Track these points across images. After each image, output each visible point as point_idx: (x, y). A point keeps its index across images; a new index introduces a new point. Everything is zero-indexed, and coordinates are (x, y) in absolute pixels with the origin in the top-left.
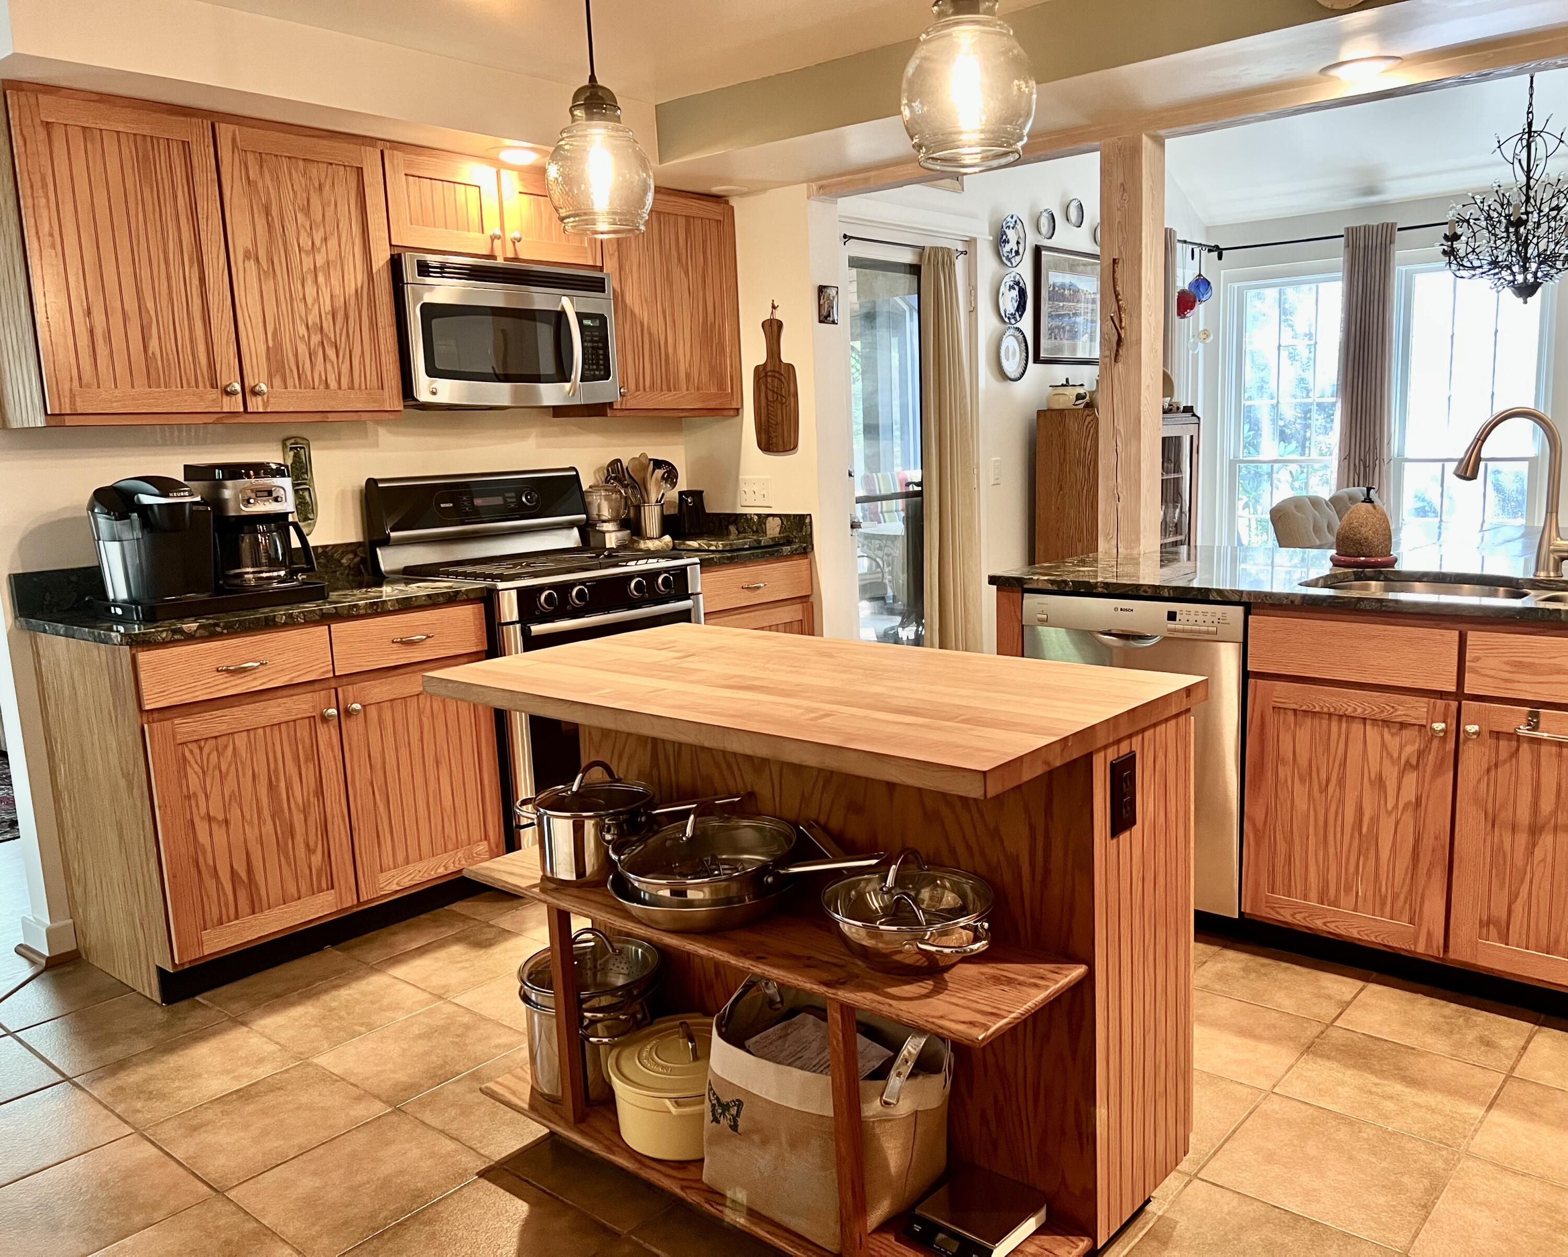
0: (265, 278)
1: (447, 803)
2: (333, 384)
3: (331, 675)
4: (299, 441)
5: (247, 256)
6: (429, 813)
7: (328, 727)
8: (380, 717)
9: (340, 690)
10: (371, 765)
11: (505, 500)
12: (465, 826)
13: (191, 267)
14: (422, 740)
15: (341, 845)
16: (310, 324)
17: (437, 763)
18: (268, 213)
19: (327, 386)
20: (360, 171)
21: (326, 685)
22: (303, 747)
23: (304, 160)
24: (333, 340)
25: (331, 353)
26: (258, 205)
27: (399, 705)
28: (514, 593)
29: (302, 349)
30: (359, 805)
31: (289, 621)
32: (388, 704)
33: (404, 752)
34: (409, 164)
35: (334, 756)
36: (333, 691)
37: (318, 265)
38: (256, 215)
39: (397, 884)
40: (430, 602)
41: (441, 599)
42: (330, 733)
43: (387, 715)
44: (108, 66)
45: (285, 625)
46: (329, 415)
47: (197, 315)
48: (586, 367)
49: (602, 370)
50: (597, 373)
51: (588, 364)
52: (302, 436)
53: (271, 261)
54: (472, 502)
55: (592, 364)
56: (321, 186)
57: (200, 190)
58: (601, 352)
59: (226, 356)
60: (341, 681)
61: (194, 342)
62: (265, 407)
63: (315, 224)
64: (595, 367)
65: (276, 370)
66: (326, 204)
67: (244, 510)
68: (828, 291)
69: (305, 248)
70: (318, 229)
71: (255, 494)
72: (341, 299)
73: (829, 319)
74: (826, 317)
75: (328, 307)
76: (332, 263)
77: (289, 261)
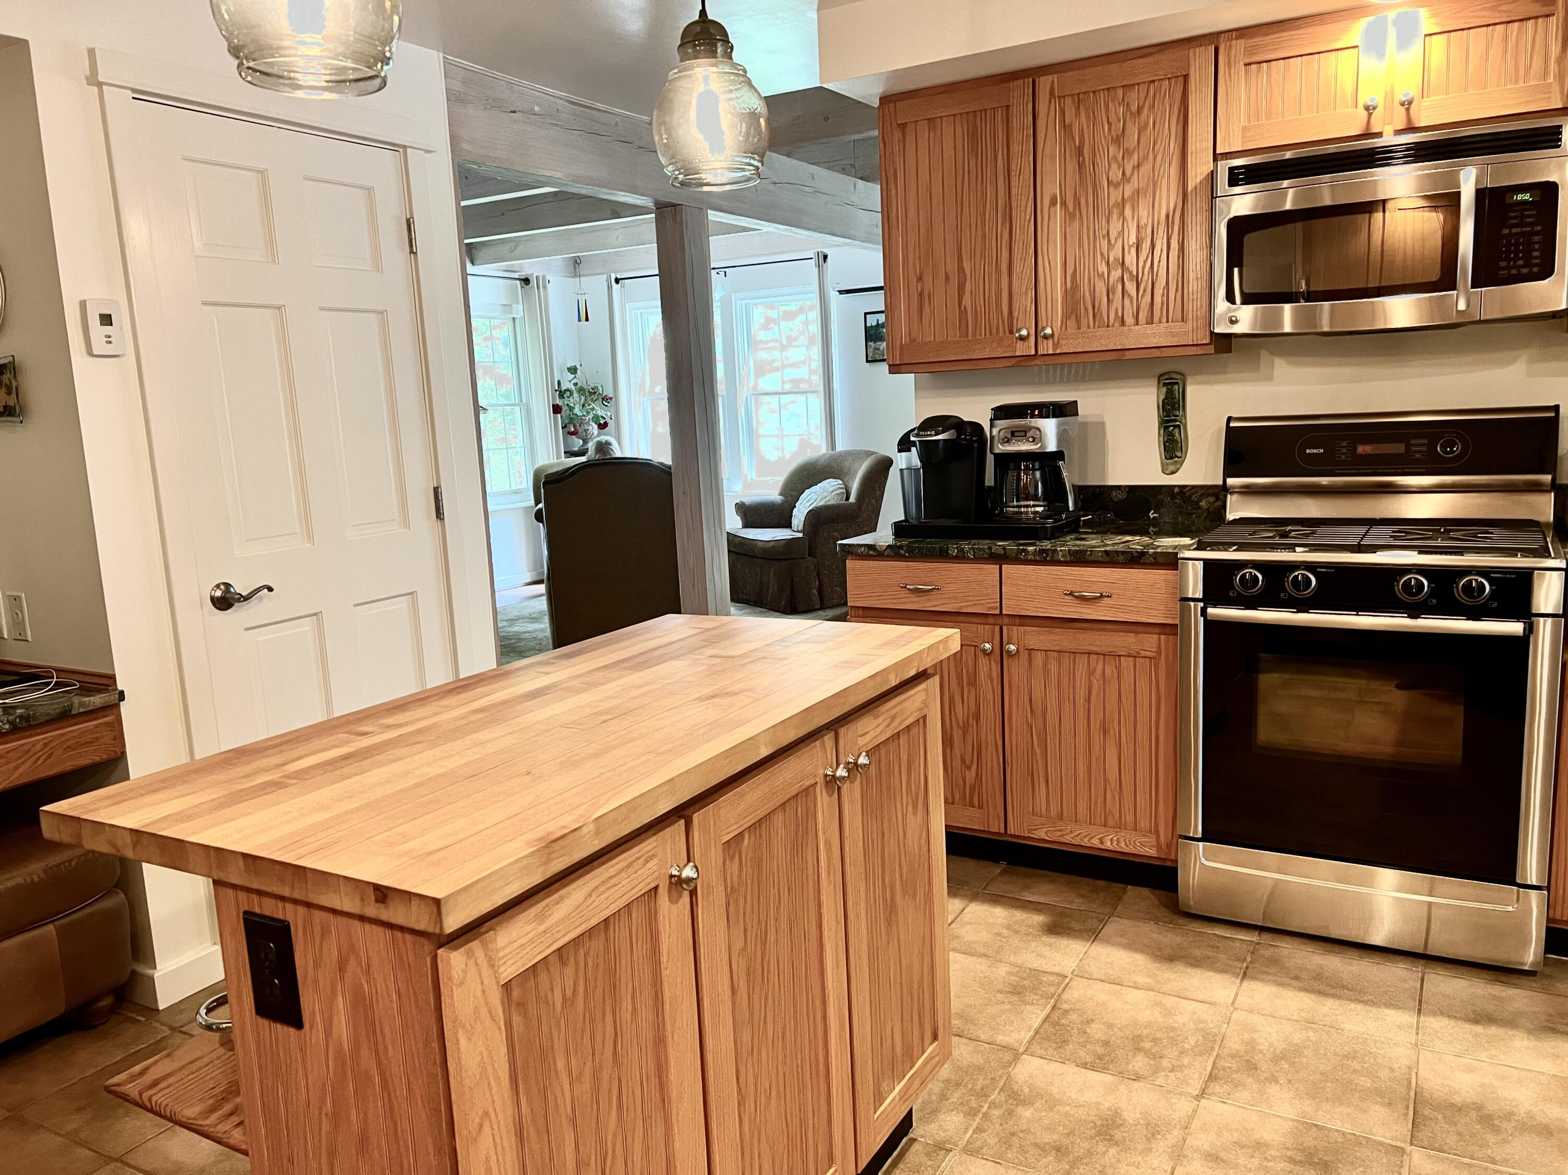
0: (1070, 221)
1: (1113, 774)
2: (1130, 320)
3: (997, 612)
4: (1174, 376)
5: (1053, 203)
6: (1090, 779)
7: (990, 660)
8: (1045, 665)
9: (1005, 629)
10: (1031, 709)
11: (1407, 448)
12: (1132, 809)
13: (1003, 224)
14: (1088, 701)
15: (992, 772)
16: (1111, 259)
17: (1105, 732)
18: (1080, 152)
19: (1123, 323)
20: (1186, 77)
21: (991, 620)
22: (967, 671)
23: (1123, 86)
24: (1135, 273)
25: (1131, 288)
26: (1071, 147)
27: (1066, 658)
28: (1200, 565)
29: (1101, 287)
30: (1014, 742)
31: (960, 554)
32: (1056, 654)
33: (1067, 707)
34: (1249, 51)
35: (993, 689)
36: (997, 628)
37: (1126, 196)
38: (1068, 159)
39: (1046, 833)
40: (1107, 559)
41: (1121, 558)
42: (990, 666)
43: (1053, 666)
45: (956, 557)
46: (1127, 353)
47: (1004, 267)
48: (1503, 264)
49: (1536, 265)
50: (1525, 271)
51: (1508, 259)
52: (1179, 370)
53: (1077, 202)
54: (1355, 449)
55: (1516, 258)
56: (1140, 110)
57: (1015, 148)
58: (1536, 238)
59: (1025, 302)
60: (1006, 620)
61: (999, 293)
62: (1055, 349)
63: (1127, 153)
64: (1520, 262)
65: (1071, 311)
66: (1143, 128)
67: (1002, 448)
69: (1114, 180)
70: (1130, 159)
71: (1013, 434)
72: (1149, 228)
75: (1133, 238)
76: (1142, 190)
77: (1096, 199)
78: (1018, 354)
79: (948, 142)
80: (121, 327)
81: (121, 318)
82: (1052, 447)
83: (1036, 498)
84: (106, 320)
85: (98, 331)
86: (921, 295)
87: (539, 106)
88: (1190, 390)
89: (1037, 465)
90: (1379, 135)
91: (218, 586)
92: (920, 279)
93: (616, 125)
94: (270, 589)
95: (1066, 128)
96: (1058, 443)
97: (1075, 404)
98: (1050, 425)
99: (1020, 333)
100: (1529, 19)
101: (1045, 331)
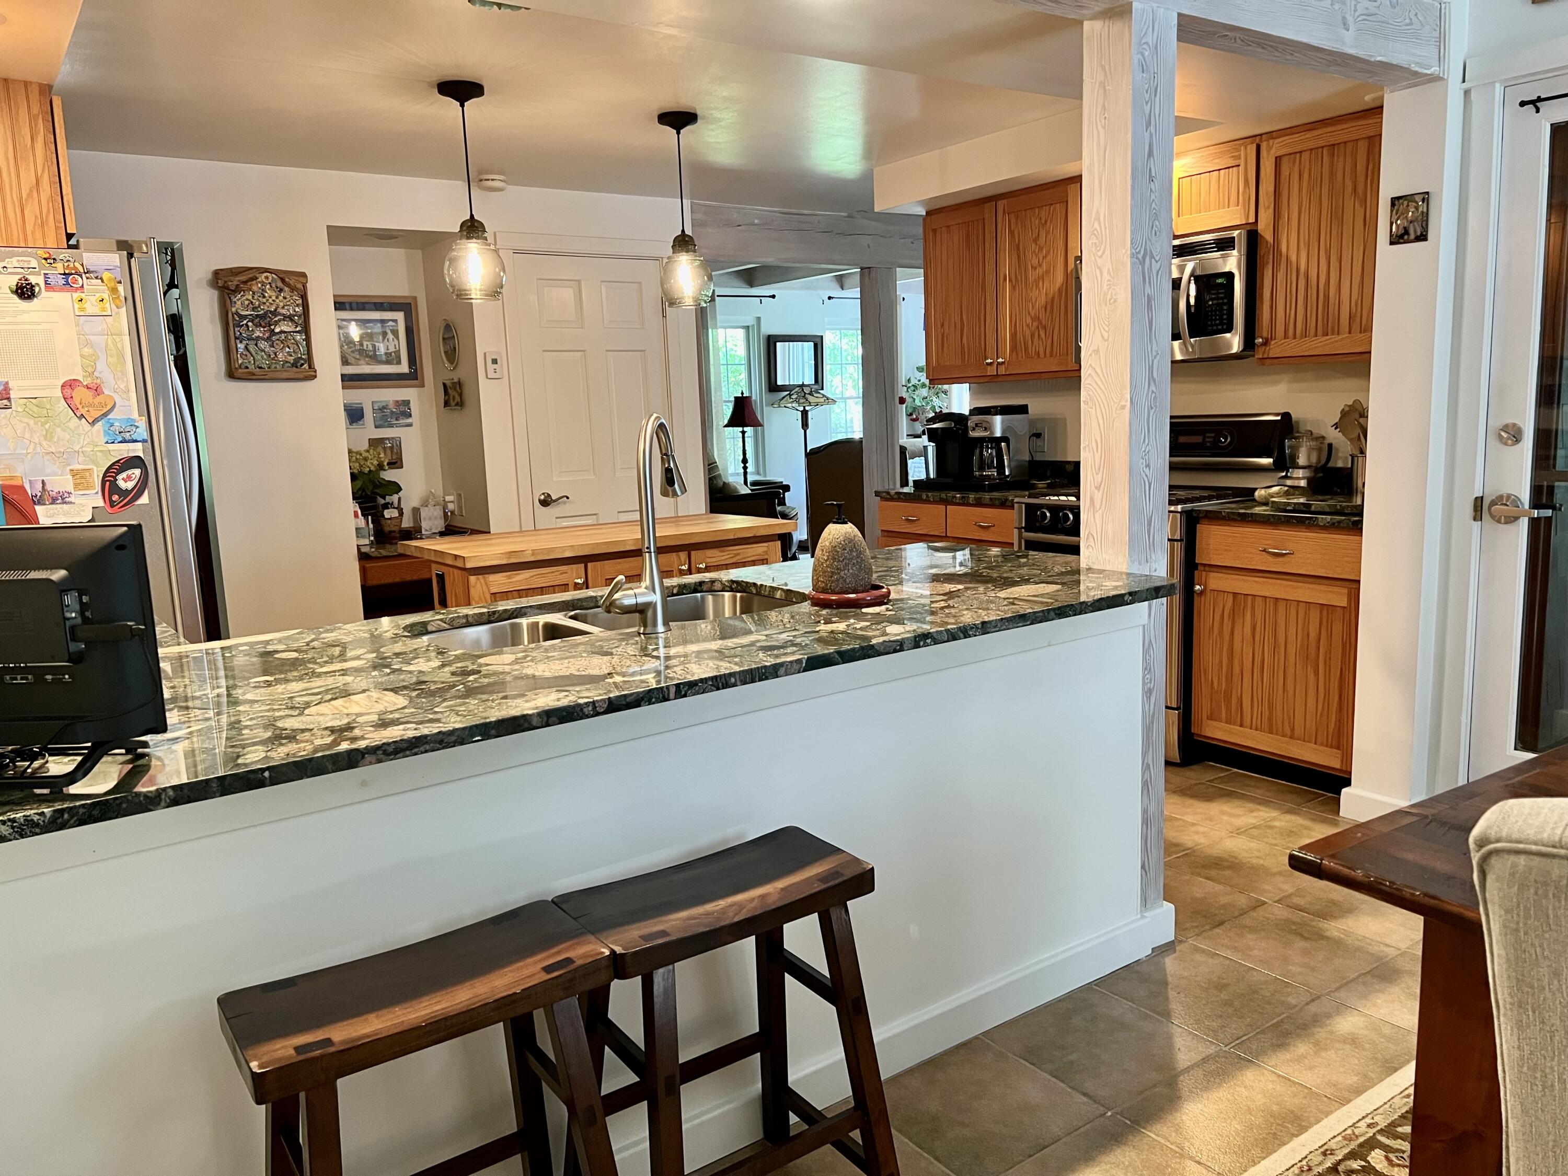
0: (1013, 291)
2: (1042, 354)
3: (945, 534)
5: (1005, 279)
11: (1204, 439)
13: (981, 292)
18: (1018, 249)
19: (1038, 354)
20: (1067, 202)
23: (1038, 208)
24: (1044, 325)
25: (1042, 334)
26: (1014, 244)
28: (1023, 507)
29: (1028, 333)
31: (927, 498)
37: (1040, 275)
38: (1012, 251)
40: (991, 503)
44: (978, 185)
45: (926, 500)
46: (1042, 374)
47: (982, 319)
48: (1209, 323)
49: (1225, 324)
50: (1220, 327)
51: (1212, 320)
53: (1017, 279)
54: (1177, 439)
55: (1216, 320)
56: (1046, 222)
57: (987, 245)
58: (1225, 308)
59: (991, 341)
61: (980, 335)
62: (1005, 371)
63: (1041, 249)
64: (1218, 322)
65: (1014, 348)
66: (1047, 233)
67: (973, 434)
68: (1406, 203)
69: (1034, 265)
70: (1042, 252)
71: (976, 425)
72: (1050, 296)
73: (1406, 237)
74: (1402, 236)
75: (1043, 302)
76: (1048, 272)
77: (1026, 276)
78: (989, 374)
79: (956, 240)
80: (502, 365)
81: (502, 361)
82: (998, 434)
83: (994, 468)
84: (495, 361)
85: (491, 367)
86: (943, 335)
87: (757, 218)
89: (992, 445)
91: (543, 494)
92: (942, 325)
93: (819, 222)
94: (568, 498)
95: (1011, 232)
96: (1003, 431)
97: (1026, 406)
98: (998, 420)
99: (989, 361)
100: (1229, 168)
101: (1000, 360)
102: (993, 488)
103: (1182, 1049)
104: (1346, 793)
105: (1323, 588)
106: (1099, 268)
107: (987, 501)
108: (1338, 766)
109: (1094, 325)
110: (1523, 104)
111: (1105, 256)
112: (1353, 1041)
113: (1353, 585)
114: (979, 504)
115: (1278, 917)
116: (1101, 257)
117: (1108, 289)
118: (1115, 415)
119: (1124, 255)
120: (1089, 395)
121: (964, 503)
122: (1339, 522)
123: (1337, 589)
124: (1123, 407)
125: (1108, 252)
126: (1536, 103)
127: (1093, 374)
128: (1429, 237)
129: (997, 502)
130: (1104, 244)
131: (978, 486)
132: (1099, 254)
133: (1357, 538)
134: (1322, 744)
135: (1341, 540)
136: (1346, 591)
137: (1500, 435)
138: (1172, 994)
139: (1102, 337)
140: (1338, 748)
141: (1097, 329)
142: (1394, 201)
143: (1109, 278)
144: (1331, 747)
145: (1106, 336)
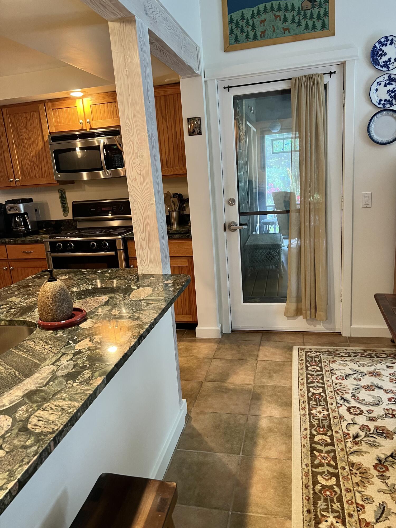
0: (18, 149)
2: (37, 176)
3: (7, 258)
4: (61, 190)
5: (13, 144)
7: (7, 272)
9: (10, 263)
11: (112, 208)
16: (30, 160)
18: (17, 131)
20: (39, 111)
21: (6, 261)
22: (2, 275)
23: (25, 113)
24: (36, 164)
25: (36, 168)
26: (14, 128)
27: (26, 269)
28: (48, 243)
29: (29, 168)
34: (53, 106)
35: (9, 279)
36: (8, 263)
37: (31, 143)
38: (14, 132)
40: (30, 242)
42: (8, 274)
47: (4, 161)
49: (120, 164)
50: (118, 165)
51: (114, 163)
52: (63, 188)
53: (19, 144)
54: (101, 209)
56: (30, 119)
59: (10, 171)
60: (10, 260)
61: (4, 168)
62: (20, 184)
63: (29, 131)
64: (117, 163)
65: (23, 174)
66: (31, 124)
67: (9, 212)
68: (193, 120)
69: (27, 138)
70: (30, 132)
71: (11, 208)
72: (38, 152)
73: (194, 133)
74: (193, 133)
75: (34, 155)
76: (34, 141)
77: (24, 143)
82: (23, 212)
83: (22, 226)
88: (67, 193)
89: (20, 216)
90: (86, 130)
95: (12, 123)
96: (24, 210)
97: (31, 199)
98: (21, 206)
99: (11, 180)
100: (111, 102)
101: (17, 179)
102: (25, 235)
103: (228, 463)
104: (197, 329)
105: (179, 260)
106: (131, 141)
107: (28, 242)
108: (191, 320)
109: (132, 167)
110: (225, 88)
111: (134, 136)
112: (270, 430)
113: (190, 258)
114: (23, 243)
115: (211, 387)
116: (132, 136)
117: (138, 151)
118: (148, 208)
119: (144, 136)
120: (134, 199)
121: (15, 243)
122: (182, 237)
123: (183, 260)
124: (152, 204)
125: (135, 134)
126: (228, 88)
127: (135, 189)
128: (202, 133)
129: (33, 242)
130: (133, 130)
131: (18, 234)
132: (131, 134)
133: (190, 241)
134: (185, 314)
135: (184, 243)
136: (187, 260)
137: (229, 202)
138: (206, 439)
139: (137, 173)
140: (190, 314)
141: (134, 169)
142: (189, 120)
143: (137, 146)
144: (188, 314)
145: (139, 172)
